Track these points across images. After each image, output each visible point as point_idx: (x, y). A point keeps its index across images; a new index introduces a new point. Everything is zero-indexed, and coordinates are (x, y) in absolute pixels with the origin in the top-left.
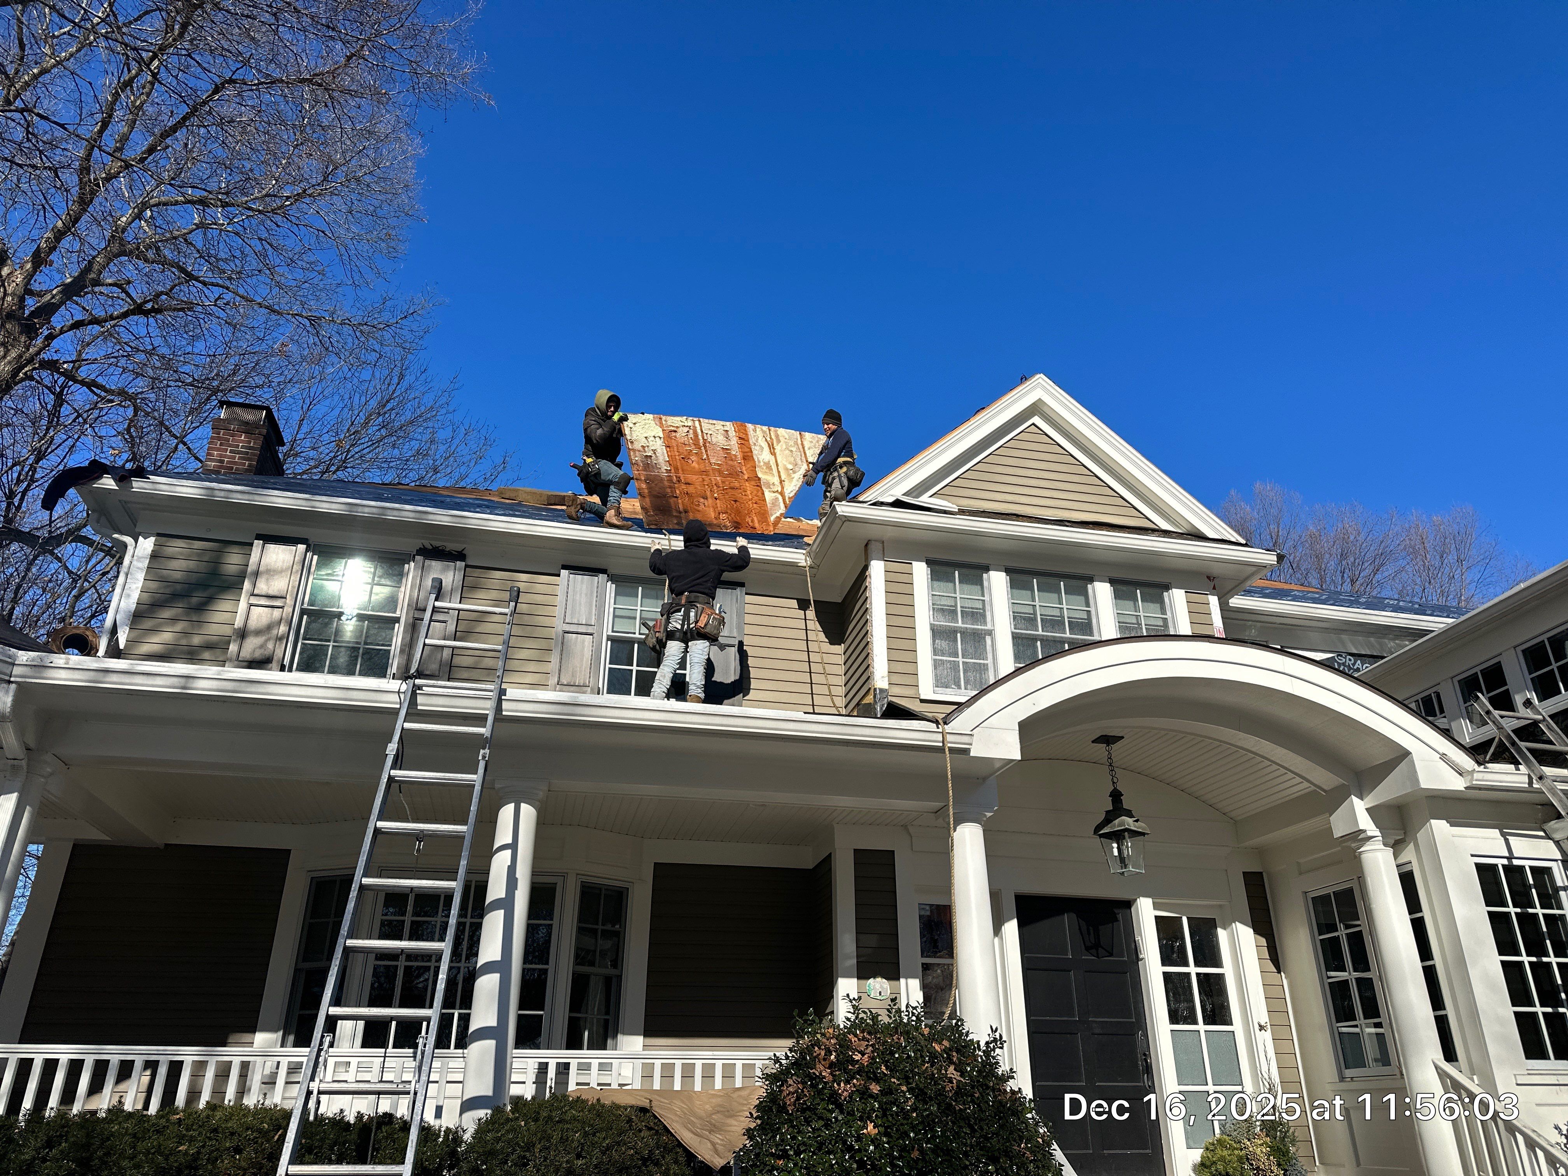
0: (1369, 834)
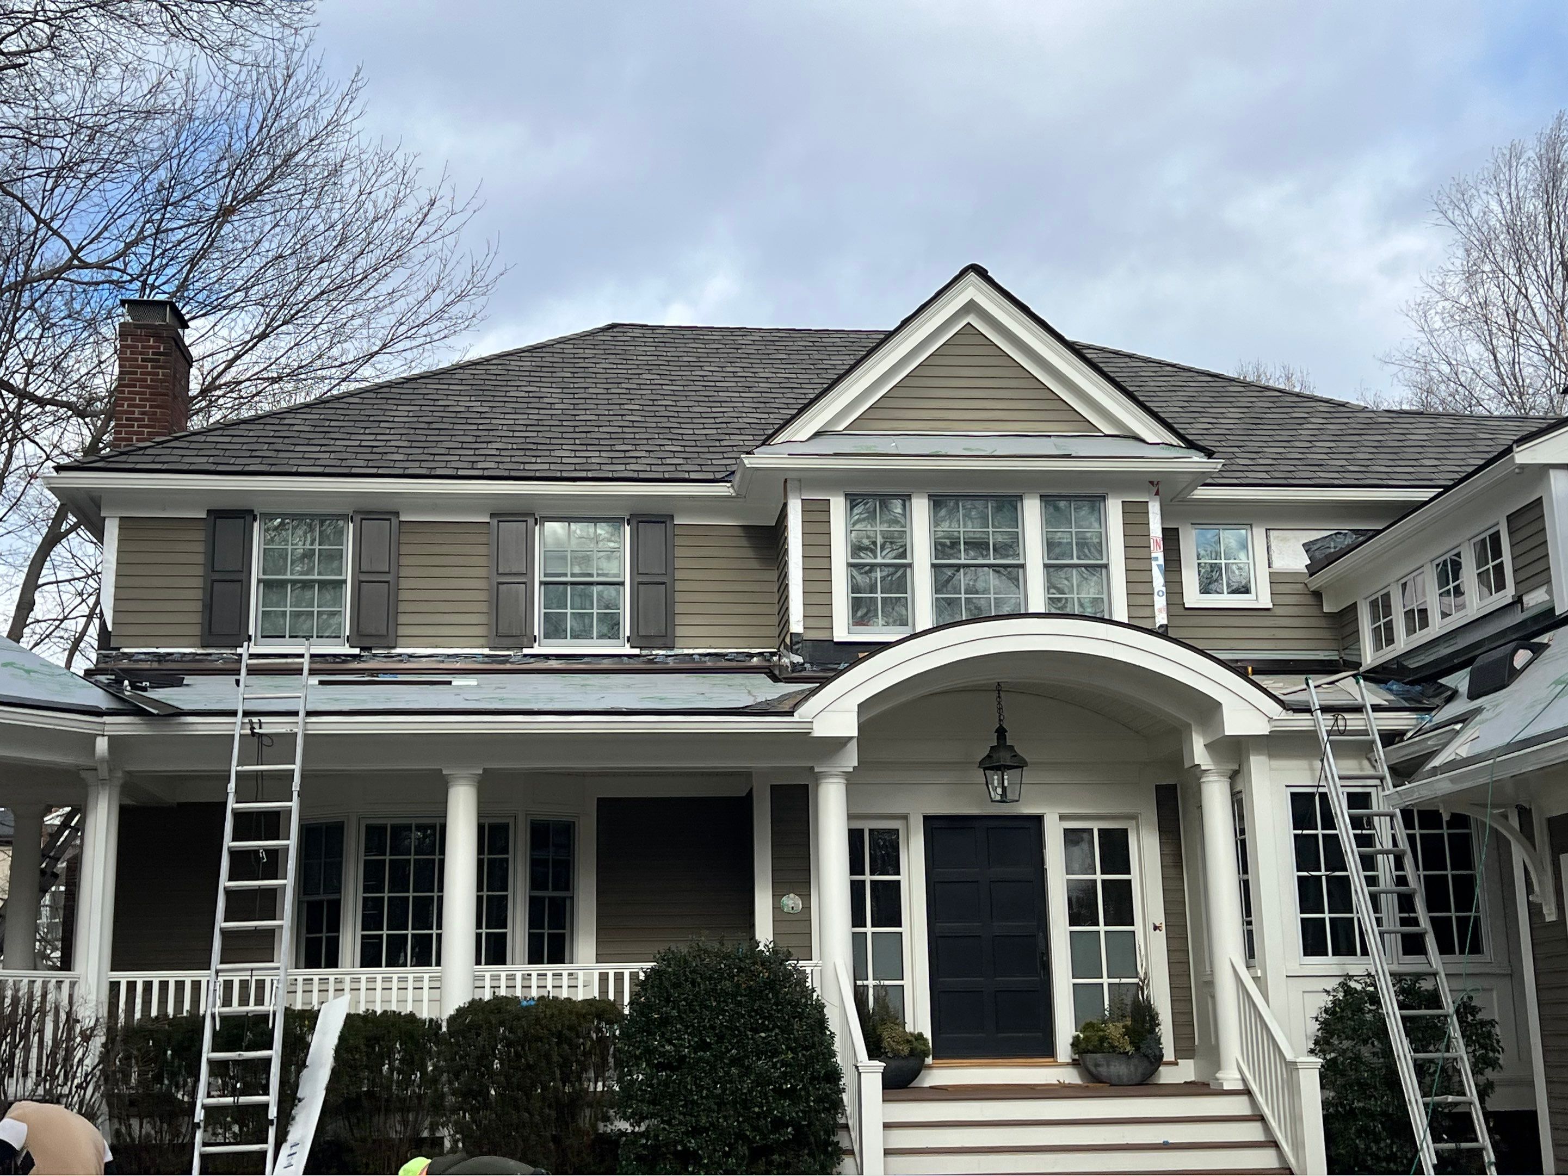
0: (1203, 768)
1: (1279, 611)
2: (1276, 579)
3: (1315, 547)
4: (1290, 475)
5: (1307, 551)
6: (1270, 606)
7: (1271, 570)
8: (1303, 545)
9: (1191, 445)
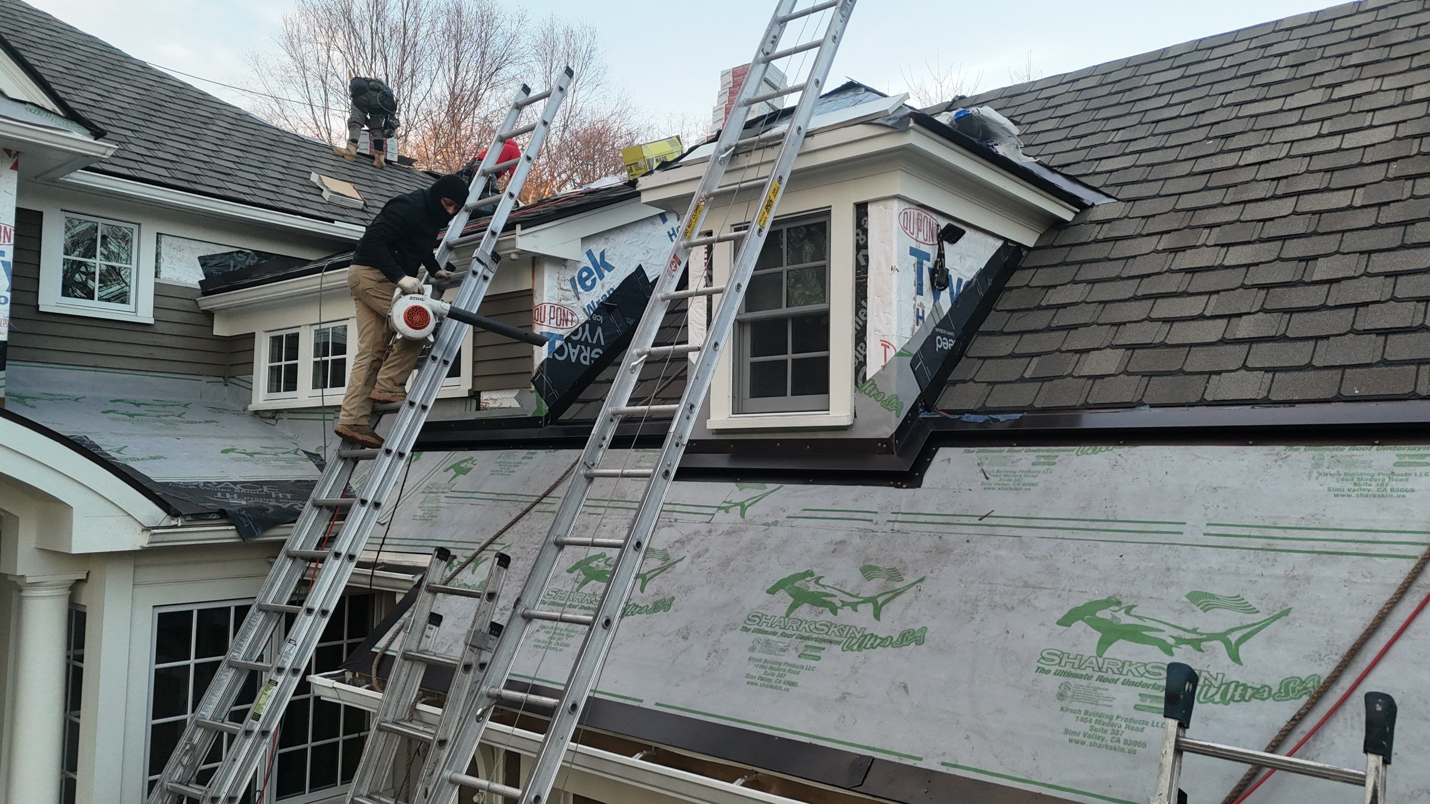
0: (29, 580)
1: (162, 328)
2: (162, 292)
3: (213, 263)
4: (194, 178)
5: (202, 266)
6: (151, 321)
7: (158, 281)
8: (200, 258)
9: (72, 115)
